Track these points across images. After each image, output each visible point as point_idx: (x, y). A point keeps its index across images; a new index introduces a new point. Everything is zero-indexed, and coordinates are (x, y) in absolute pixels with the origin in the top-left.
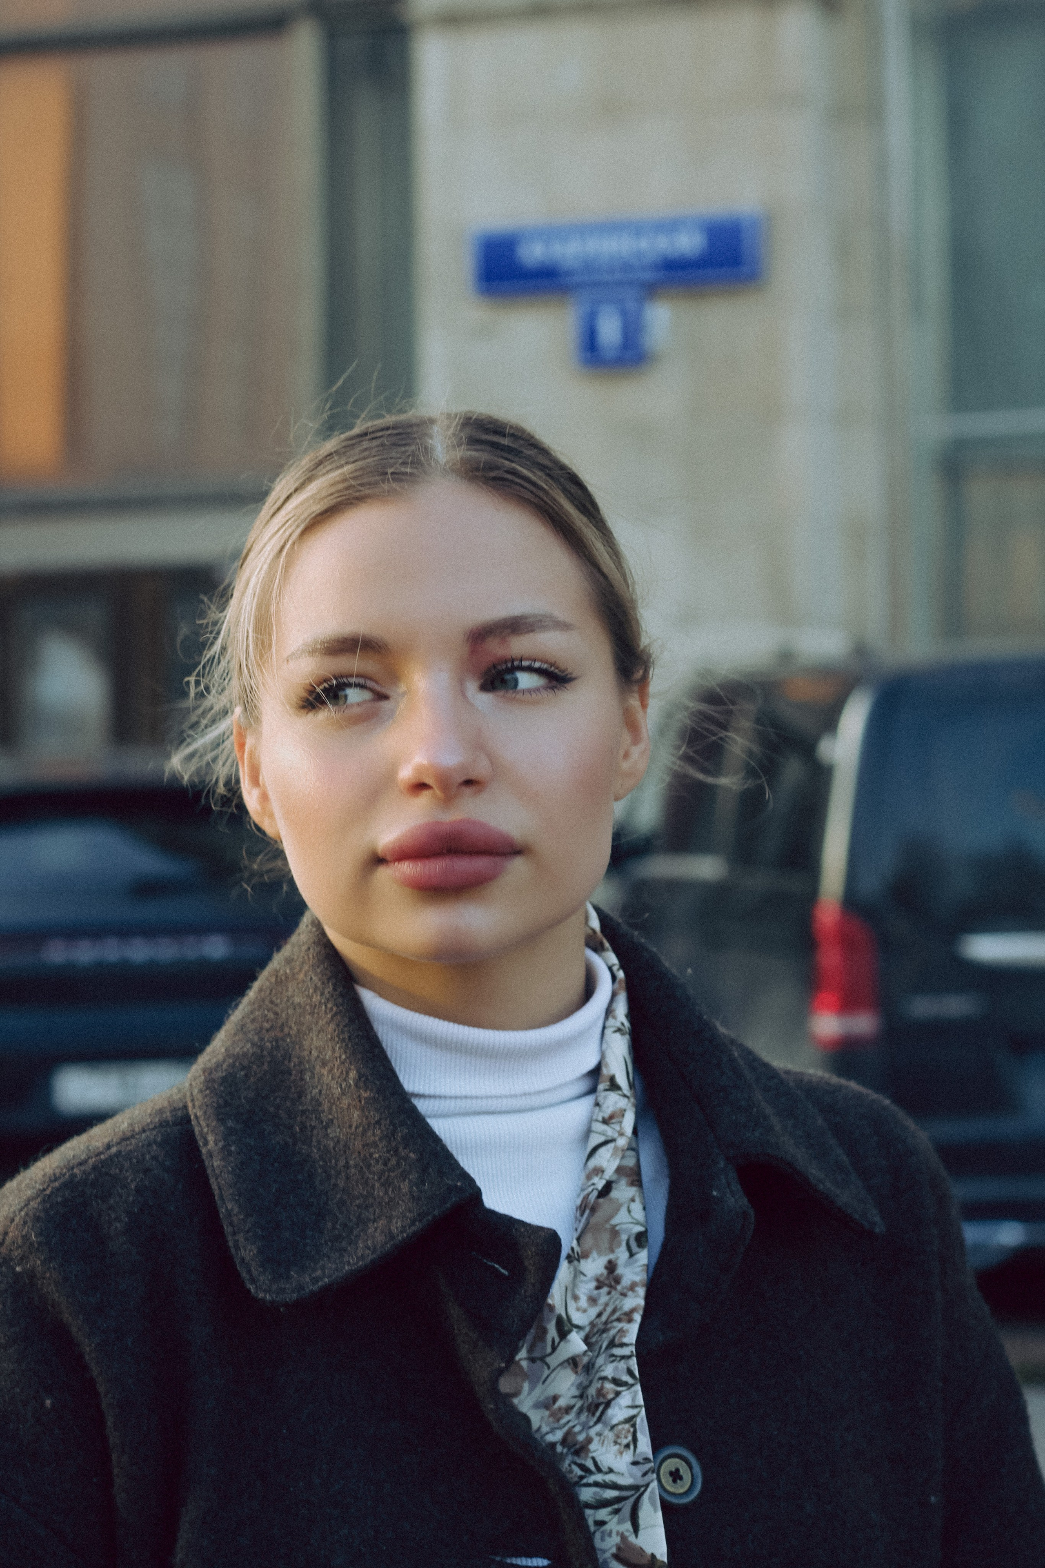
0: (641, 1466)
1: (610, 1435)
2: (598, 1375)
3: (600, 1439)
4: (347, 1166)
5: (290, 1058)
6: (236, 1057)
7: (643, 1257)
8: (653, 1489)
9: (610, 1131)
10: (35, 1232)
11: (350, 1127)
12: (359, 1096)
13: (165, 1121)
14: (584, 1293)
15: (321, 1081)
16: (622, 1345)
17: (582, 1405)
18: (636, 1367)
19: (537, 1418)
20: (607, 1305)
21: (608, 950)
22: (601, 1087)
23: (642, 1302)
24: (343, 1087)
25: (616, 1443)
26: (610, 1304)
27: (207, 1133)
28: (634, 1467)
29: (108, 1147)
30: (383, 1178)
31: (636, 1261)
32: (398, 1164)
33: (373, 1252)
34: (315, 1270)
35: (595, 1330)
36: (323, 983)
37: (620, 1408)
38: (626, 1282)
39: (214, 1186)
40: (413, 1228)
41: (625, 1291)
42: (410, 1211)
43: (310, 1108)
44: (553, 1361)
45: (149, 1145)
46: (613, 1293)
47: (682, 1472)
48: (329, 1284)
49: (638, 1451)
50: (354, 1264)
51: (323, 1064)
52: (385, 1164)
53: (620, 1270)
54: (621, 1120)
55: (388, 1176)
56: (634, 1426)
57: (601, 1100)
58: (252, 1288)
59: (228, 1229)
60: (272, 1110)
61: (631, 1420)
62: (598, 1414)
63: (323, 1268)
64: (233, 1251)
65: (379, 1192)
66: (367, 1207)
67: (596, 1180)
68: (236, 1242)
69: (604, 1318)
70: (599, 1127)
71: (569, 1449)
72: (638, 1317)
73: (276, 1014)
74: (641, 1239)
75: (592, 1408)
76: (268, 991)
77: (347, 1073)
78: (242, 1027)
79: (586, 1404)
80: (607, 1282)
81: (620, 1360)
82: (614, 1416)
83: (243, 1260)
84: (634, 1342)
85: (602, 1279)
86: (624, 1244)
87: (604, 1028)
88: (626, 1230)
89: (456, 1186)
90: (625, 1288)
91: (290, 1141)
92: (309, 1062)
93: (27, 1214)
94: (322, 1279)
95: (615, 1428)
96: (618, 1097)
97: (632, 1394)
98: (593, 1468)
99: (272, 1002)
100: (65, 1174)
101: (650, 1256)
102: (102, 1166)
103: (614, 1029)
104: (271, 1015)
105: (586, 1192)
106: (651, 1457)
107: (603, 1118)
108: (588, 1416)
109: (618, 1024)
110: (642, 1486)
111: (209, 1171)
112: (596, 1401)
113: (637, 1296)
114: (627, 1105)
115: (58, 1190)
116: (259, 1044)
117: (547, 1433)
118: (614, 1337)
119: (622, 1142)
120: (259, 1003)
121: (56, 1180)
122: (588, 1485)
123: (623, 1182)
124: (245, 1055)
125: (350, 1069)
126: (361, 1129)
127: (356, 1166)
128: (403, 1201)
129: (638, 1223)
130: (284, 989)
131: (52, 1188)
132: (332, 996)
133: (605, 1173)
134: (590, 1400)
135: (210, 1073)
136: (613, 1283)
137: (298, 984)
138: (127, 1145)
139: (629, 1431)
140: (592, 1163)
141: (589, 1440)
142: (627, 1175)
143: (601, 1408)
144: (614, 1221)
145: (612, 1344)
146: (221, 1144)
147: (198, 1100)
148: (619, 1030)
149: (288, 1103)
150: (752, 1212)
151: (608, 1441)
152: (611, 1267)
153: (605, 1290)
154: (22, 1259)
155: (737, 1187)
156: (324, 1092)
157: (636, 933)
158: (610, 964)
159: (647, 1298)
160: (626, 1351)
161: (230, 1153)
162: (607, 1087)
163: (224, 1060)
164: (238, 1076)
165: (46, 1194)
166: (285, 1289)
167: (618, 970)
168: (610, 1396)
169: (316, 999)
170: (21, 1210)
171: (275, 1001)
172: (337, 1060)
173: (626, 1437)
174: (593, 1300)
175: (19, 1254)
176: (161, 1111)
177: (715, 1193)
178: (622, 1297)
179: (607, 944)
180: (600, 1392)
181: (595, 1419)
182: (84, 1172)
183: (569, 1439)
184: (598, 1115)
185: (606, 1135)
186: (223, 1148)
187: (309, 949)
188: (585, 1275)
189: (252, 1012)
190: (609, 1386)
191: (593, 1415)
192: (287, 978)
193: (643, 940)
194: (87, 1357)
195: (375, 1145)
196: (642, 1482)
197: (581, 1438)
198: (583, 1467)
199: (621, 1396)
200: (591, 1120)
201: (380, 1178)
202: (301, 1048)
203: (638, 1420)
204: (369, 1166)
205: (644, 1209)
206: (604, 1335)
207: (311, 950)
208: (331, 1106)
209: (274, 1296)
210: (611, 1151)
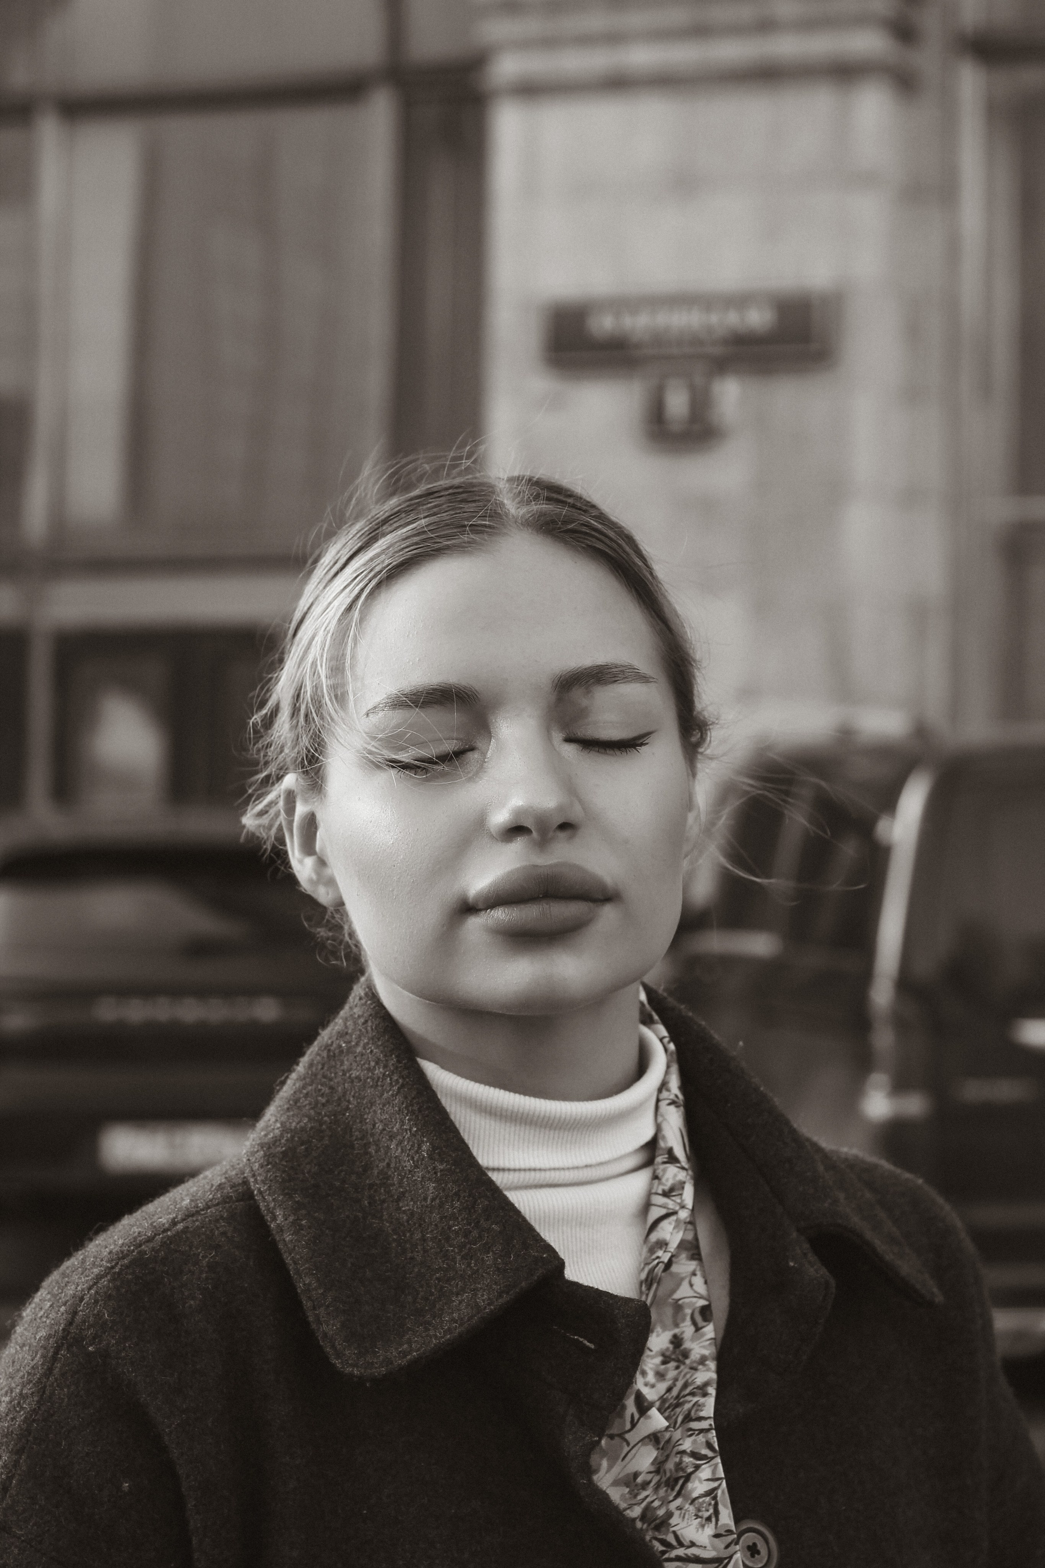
0: (724, 1538)
1: (692, 1509)
2: (676, 1449)
3: (681, 1514)
4: (424, 1239)
5: (351, 1131)
6: (294, 1132)
7: (709, 1331)
8: (737, 1561)
9: (671, 1204)
10: (108, 1311)
11: (425, 1199)
12: (434, 1168)
13: (228, 1197)
14: (651, 1369)
15: (389, 1154)
16: (700, 1419)
17: (659, 1481)
18: (715, 1439)
19: (616, 1495)
20: (676, 1380)
21: (657, 1023)
22: (659, 1159)
23: (714, 1376)
24: (415, 1159)
25: (697, 1517)
26: (680, 1378)
27: (274, 1208)
28: (716, 1540)
29: (174, 1223)
30: (465, 1251)
31: (703, 1335)
32: (480, 1237)
33: (461, 1325)
34: (401, 1345)
35: (667, 1405)
36: (385, 1056)
37: (700, 1481)
38: (695, 1355)
39: (288, 1261)
40: (500, 1301)
41: (695, 1365)
42: (496, 1283)
43: (378, 1182)
44: (633, 1437)
45: (217, 1221)
46: (682, 1367)
47: (759, 1547)
48: (418, 1358)
49: (720, 1523)
50: (442, 1337)
51: (390, 1137)
52: (466, 1236)
53: (687, 1345)
54: (680, 1192)
55: (470, 1249)
56: (715, 1498)
57: (659, 1172)
58: (337, 1363)
59: (307, 1304)
60: (338, 1184)
61: (711, 1493)
62: (677, 1488)
63: (409, 1342)
64: (314, 1326)
65: (460, 1266)
66: (448, 1281)
67: (660, 1253)
68: (317, 1316)
69: (675, 1392)
70: (659, 1200)
71: (649, 1525)
72: (712, 1391)
73: (331, 1088)
74: (706, 1313)
75: (671, 1483)
76: (320, 1067)
77: (420, 1147)
78: (294, 1103)
79: (664, 1479)
80: (673, 1357)
81: (698, 1434)
82: (694, 1490)
83: (325, 1335)
84: (712, 1415)
85: (668, 1353)
86: (688, 1318)
87: (658, 1101)
88: (690, 1305)
89: (542, 1258)
90: (695, 1362)
91: (360, 1215)
92: (372, 1135)
93: (97, 1292)
94: (410, 1353)
95: (696, 1501)
96: (677, 1169)
97: (713, 1467)
98: (674, 1543)
99: (324, 1076)
100: (133, 1251)
101: (715, 1330)
102: (171, 1243)
103: (668, 1101)
104: (326, 1090)
105: (651, 1266)
106: (733, 1528)
107: (664, 1191)
108: (666, 1491)
109: (672, 1097)
110: (726, 1558)
111: (281, 1246)
112: (675, 1475)
113: (708, 1370)
114: (686, 1177)
115: (127, 1267)
116: (316, 1118)
117: (625, 1509)
118: (690, 1411)
119: (684, 1215)
120: (311, 1077)
121: (123, 1258)
122: (670, 1560)
123: (683, 1256)
124: (303, 1129)
125: (423, 1141)
126: (438, 1201)
127: (433, 1239)
128: (488, 1273)
129: (701, 1297)
130: (339, 1063)
131: (122, 1266)
132: (397, 1068)
133: (669, 1246)
134: (668, 1475)
135: (269, 1148)
136: (680, 1357)
137: (355, 1057)
138: (194, 1221)
139: (710, 1504)
140: (654, 1237)
141: (670, 1515)
142: (686, 1249)
143: (681, 1482)
144: (676, 1296)
145: (688, 1418)
146: (291, 1218)
147: (260, 1175)
148: (673, 1103)
149: (354, 1177)
150: (833, 1282)
151: (689, 1514)
152: (677, 1341)
153: (672, 1364)
154: (94, 1338)
155: (812, 1257)
156: (392, 1165)
157: (683, 1007)
158: (661, 1036)
159: (719, 1371)
160: (704, 1425)
161: (301, 1228)
162: (665, 1160)
163: (282, 1136)
164: (298, 1151)
165: (115, 1272)
166: (372, 1363)
167: (669, 1042)
168: (690, 1470)
169: (379, 1071)
170: (90, 1288)
171: (329, 1075)
172: (407, 1133)
173: (708, 1511)
174: (660, 1375)
175: (91, 1334)
176: (220, 1187)
177: (792, 1264)
178: (693, 1371)
179: (656, 1017)
180: (679, 1466)
181: (675, 1493)
182: (153, 1249)
183: (649, 1514)
184: (658, 1188)
185: (668, 1209)
186: (293, 1223)
187: (366, 1022)
188: (651, 1351)
189: (304, 1087)
190: (687, 1460)
191: (673, 1489)
192: (341, 1052)
193: (690, 1014)
194: (166, 1438)
195: (454, 1217)
196: (725, 1554)
197: (661, 1512)
198: (664, 1542)
199: (700, 1470)
200: (650, 1194)
201: (461, 1251)
202: (363, 1121)
203: (719, 1492)
204: (448, 1239)
205: (706, 1283)
206: (678, 1410)
207: (370, 1023)
208: (402, 1179)
209: (363, 1371)
210: (673, 1224)
